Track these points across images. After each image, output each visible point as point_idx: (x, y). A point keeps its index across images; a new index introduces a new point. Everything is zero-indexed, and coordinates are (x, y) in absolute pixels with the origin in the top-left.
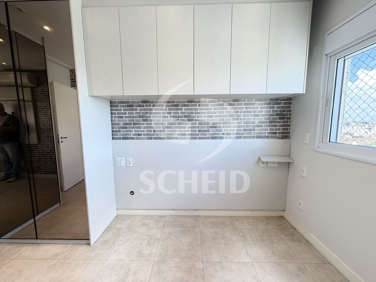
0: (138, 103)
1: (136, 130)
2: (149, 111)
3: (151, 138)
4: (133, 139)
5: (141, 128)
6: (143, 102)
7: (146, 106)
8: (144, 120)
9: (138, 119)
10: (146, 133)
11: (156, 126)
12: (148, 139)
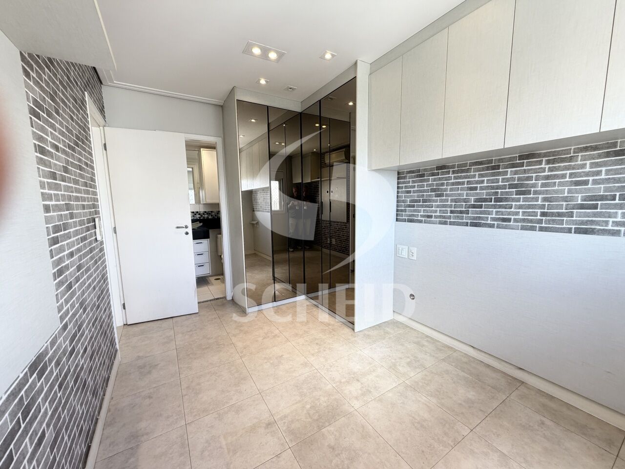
0: (431, 171)
1: (425, 210)
2: (445, 182)
3: (445, 223)
4: (420, 221)
5: (432, 207)
6: (438, 168)
7: (443, 173)
8: (437, 196)
9: (430, 193)
10: (438, 214)
11: (455, 204)
12: (440, 223)
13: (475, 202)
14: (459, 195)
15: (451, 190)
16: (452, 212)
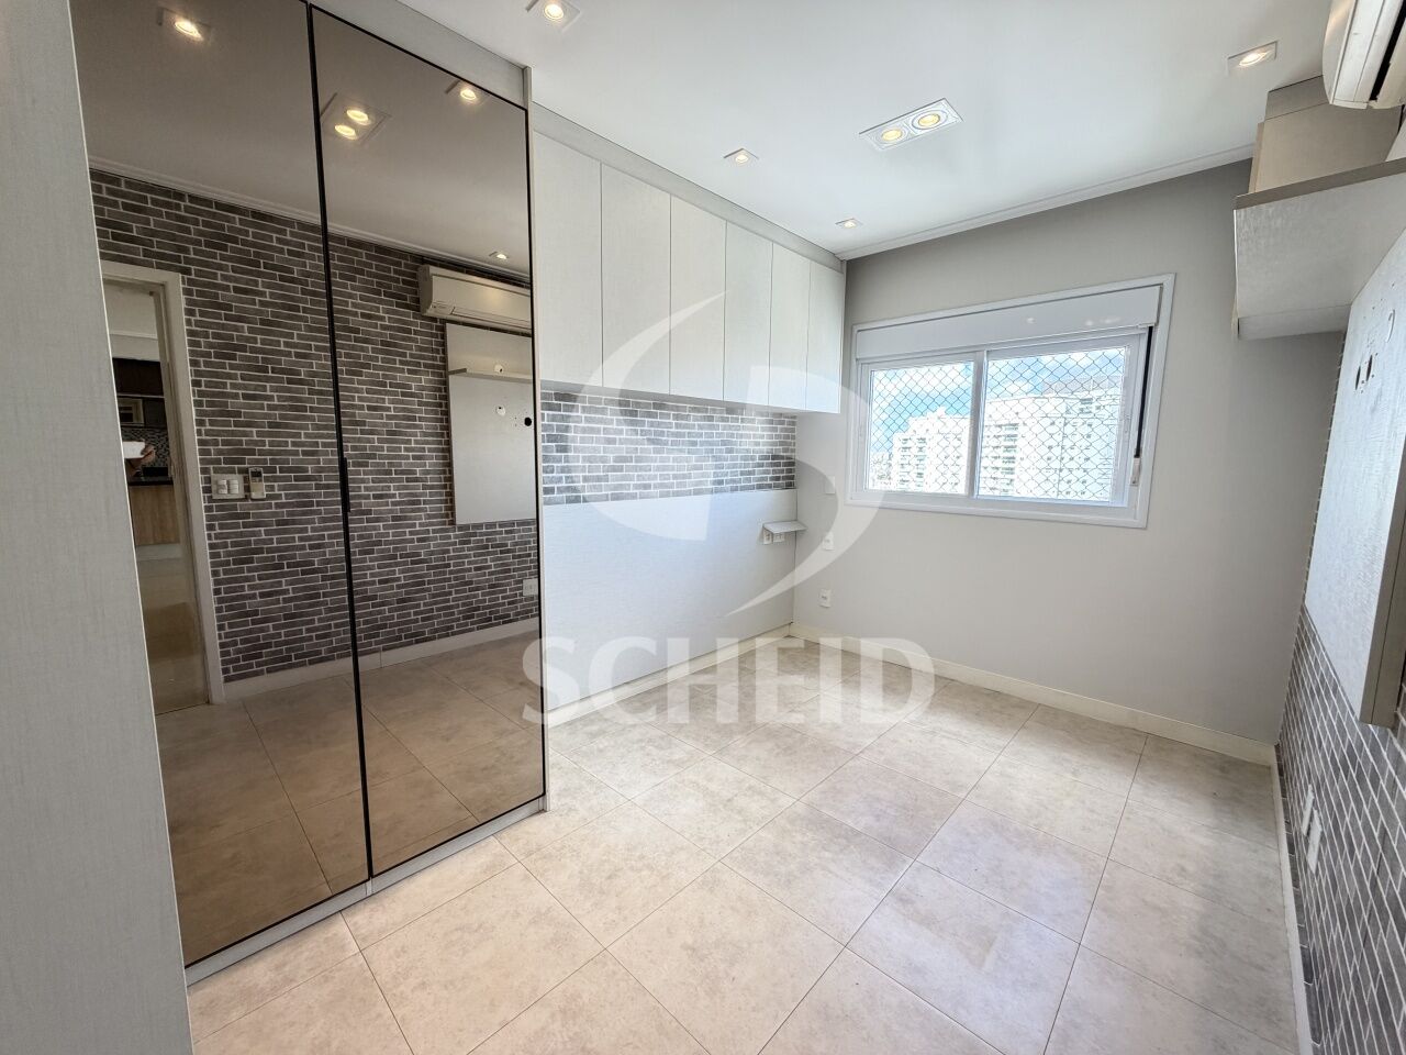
2: (572, 425)
3: (576, 500)
7: (567, 408)
11: (589, 466)
12: (569, 501)
13: (615, 461)
14: (595, 449)
15: (583, 440)
16: (586, 479)
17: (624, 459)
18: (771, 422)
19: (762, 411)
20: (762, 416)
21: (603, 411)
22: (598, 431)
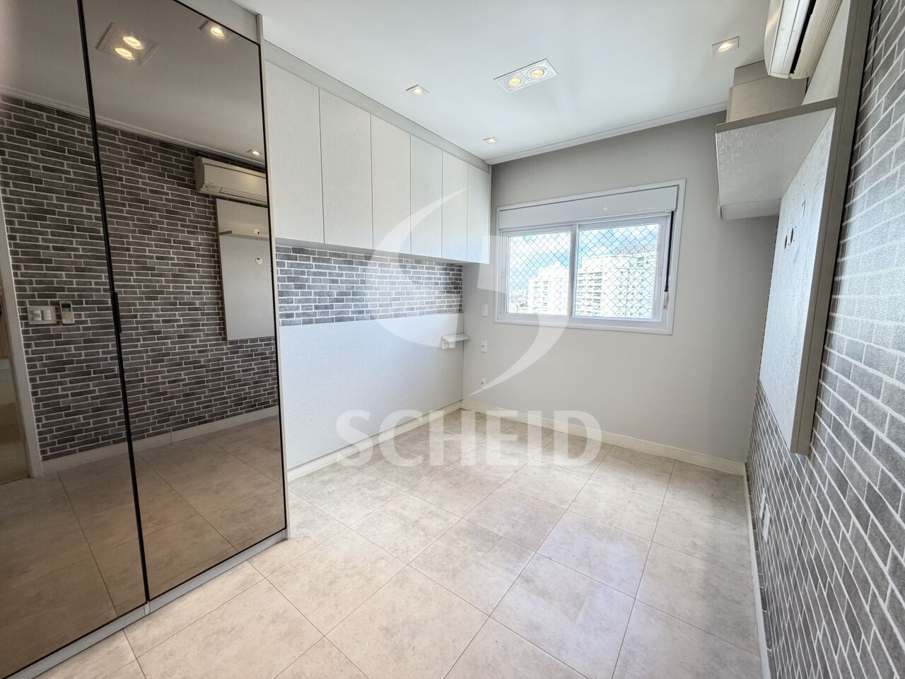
2: (306, 270)
3: (310, 322)
6: (297, 250)
7: (302, 259)
8: (297, 287)
11: (319, 298)
13: (337, 295)
15: (314, 281)
16: (317, 307)
17: (345, 294)
18: (446, 269)
19: (439, 262)
20: (440, 265)
21: (328, 261)
22: (325, 274)
